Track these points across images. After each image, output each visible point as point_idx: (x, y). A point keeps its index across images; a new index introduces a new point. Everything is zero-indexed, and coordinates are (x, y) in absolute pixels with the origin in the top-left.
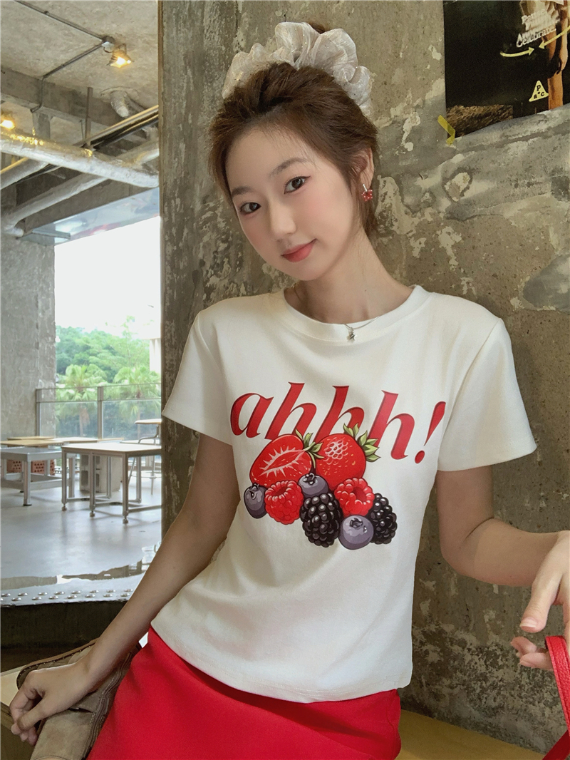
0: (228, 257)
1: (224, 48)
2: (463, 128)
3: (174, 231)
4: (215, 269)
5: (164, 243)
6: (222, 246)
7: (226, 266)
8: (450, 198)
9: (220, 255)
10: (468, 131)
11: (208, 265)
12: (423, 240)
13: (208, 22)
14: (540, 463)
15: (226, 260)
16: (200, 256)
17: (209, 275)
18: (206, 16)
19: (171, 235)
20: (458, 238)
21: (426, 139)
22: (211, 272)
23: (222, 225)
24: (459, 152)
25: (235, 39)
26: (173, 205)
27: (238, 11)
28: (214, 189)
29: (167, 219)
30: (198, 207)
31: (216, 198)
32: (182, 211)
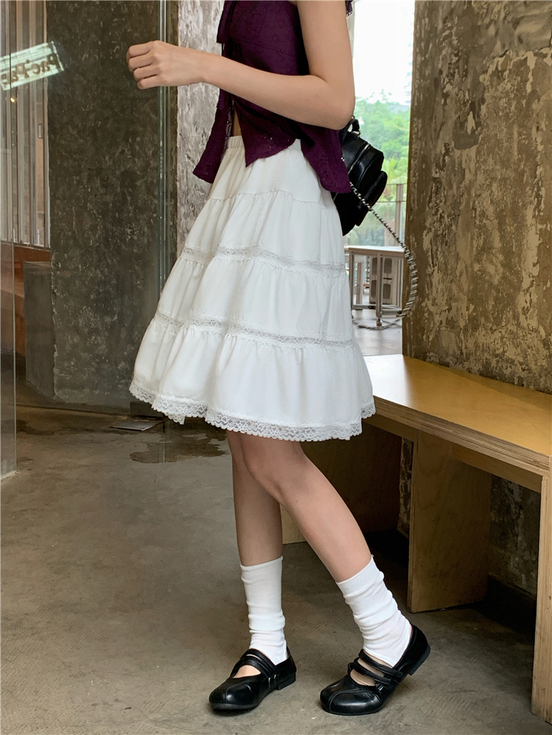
0: (458, 68)
3: (423, 44)
4: (450, 77)
5: (415, 54)
6: (455, 59)
7: (457, 76)
9: (453, 66)
11: (444, 74)
15: (457, 71)
16: (440, 66)
17: (445, 82)
19: (420, 48)
22: (446, 80)
23: (455, 42)
26: (423, 23)
28: (452, 12)
29: (418, 35)
30: (440, 26)
31: (452, 19)
32: (429, 29)
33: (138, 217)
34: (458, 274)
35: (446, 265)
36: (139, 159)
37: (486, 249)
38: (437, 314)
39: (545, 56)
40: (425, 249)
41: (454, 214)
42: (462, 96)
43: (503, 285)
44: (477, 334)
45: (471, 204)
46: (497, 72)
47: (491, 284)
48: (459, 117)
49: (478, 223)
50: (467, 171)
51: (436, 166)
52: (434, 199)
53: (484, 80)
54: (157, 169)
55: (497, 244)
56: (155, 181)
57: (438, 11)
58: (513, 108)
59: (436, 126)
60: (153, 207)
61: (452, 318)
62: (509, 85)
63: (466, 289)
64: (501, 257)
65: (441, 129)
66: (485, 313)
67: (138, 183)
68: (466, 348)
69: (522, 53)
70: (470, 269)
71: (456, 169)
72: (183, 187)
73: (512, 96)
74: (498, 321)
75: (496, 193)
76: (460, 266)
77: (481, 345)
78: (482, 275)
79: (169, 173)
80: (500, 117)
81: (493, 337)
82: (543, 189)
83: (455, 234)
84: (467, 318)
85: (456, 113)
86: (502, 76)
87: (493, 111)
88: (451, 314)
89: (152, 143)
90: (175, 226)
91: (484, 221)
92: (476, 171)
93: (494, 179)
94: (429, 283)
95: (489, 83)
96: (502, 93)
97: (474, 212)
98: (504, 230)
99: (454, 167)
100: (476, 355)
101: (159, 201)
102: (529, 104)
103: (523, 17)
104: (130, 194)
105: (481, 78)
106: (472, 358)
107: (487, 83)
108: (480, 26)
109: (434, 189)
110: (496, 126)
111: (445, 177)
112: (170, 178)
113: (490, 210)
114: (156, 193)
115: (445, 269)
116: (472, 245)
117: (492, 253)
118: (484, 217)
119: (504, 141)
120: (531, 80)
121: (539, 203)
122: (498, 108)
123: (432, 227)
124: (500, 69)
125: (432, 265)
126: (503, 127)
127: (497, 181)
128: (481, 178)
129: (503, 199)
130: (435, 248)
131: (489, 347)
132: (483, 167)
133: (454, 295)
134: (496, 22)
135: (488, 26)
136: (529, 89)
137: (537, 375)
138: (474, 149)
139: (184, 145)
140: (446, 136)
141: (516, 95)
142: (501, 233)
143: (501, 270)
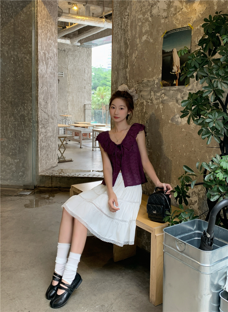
1: (125, 52)
2: (164, 85)
8: (161, 99)
10: (165, 86)
12: (157, 106)
13: (122, 45)
14: (172, 152)
20: (163, 107)
21: (158, 85)
24: (163, 90)
25: (127, 51)
27: (128, 45)
29: (112, 89)
33: (26, 129)
36: (26, 111)
39: (149, 102)
54: (32, 114)
56: (31, 118)
57: (118, 83)
58: (140, 115)
60: (31, 126)
62: (139, 109)
67: (26, 118)
69: (142, 100)
72: (40, 119)
73: (140, 112)
79: (36, 116)
82: (149, 139)
89: (30, 106)
90: (38, 132)
96: (137, 110)
101: (33, 124)
102: (144, 115)
103: (142, 90)
104: (23, 122)
112: (36, 117)
114: (32, 121)
120: (145, 108)
121: (148, 144)
122: (136, 114)
124: (136, 103)
136: (144, 111)
137: (149, 191)
139: (40, 107)
141: (141, 112)
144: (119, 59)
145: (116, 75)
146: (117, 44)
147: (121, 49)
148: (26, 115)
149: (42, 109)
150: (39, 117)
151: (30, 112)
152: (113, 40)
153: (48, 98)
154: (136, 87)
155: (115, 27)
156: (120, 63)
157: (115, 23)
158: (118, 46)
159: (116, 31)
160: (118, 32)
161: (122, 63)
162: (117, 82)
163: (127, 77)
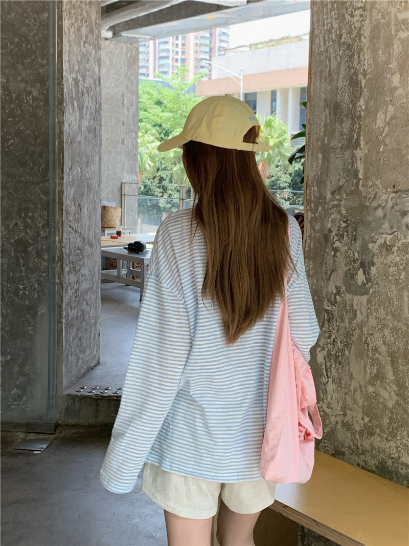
0: (347, 232)
1: (351, 106)
3: (313, 205)
4: (339, 237)
6: (344, 225)
7: (346, 238)
9: (341, 229)
11: (334, 233)
13: (341, 85)
15: (346, 234)
16: (329, 226)
17: (335, 240)
18: (340, 81)
19: (311, 207)
22: (336, 238)
23: (344, 212)
25: (359, 103)
26: (312, 190)
27: (361, 87)
28: (340, 188)
29: (308, 197)
30: (329, 196)
31: (340, 194)
32: (318, 195)
33: (29, 276)
34: (353, 390)
35: (340, 380)
36: (30, 229)
37: (379, 377)
38: (333, 415)
40: (319, 362)
41: (346, 342)
42: (352, 254)
43: (397, 409)
44: (372, 439)
45: (364, 339)
46: (385, 246)
47: (385, 406)
48: (349, 269)
49: (371, 355)
50: (358, 312)
51: (328, 300)
52: (326, 325)
53: (373, 247)
55: (390, 376)
57: (326, 184)
59: (327, 270)
60: (43, 268)
61: (348, 421)
63: (361, 403)
64: (395, 388)
65: (331, 274)
66: (379, 426)
67: (30, 249)
68: (361, 445)
70: (364, 389)
71: (348, 308)
73: (402, 267)
74: (393, 435)
75: (388, 337)
76: (354, 385)
77: (376, 447)
78: (376, 396)
80: (390, 281)
81: (388, 445)
83: (348, 358)
84: (362, 425)
85: (346, 265)
86: (391, 249)
87: (383, 274)
88: (346, 419)
89: (42, 218)
91: (377, 355)
92: (368, 315)
93: (385, 326)
94: (324, 389)
95: (378, 251)
96: (391, 262)
97: (366, 345)
98: (397, 368)
99: (345, 305)
100: (372, 453)
104: (23, 258)
105: (370, 246)
106: (367, 454)
107: (376, 250)
108: (367, 206)
109: (326, 318)
110: (386, 286)
111: (337, 311)
113: (383, 349)
114: (46, 257)
115: (338, 382)
116: (365, 370)
117: (386, 382)
118: (377, 352)
119: (395, 300)
123: (325, 346)
124: (388, 244)
125: (326, 376)
126: (393, 289)
127: (389, 328)
128: (372, 322)
129: (395, 344)
130: (328, 364)
131: (384, 451)
132: (374, 314)
133: (349, 405)
134: (383, 208)
135: (376, 209)
138: (365, 298)
139: (67, 219)
140: (337, 280)
142: (394, 369)
143: (395, 398)
144: (331, 122)
145: (320, 161)
146: (325, 82)
147: (336, 95)
148: (30, 241)
149: (70, 223)
150: (64, 246)
151: (41, 233)
152: (313, 71)
153: (83, 194)
154: (387, 201)
155: (319, 35)
156: (333, 132)
157: (318, 26)
158: (329, 88)
159: (320, 46)
160: (327, 50)
161: (342, 134)
162: (322, 182)
163: (356, 172)
